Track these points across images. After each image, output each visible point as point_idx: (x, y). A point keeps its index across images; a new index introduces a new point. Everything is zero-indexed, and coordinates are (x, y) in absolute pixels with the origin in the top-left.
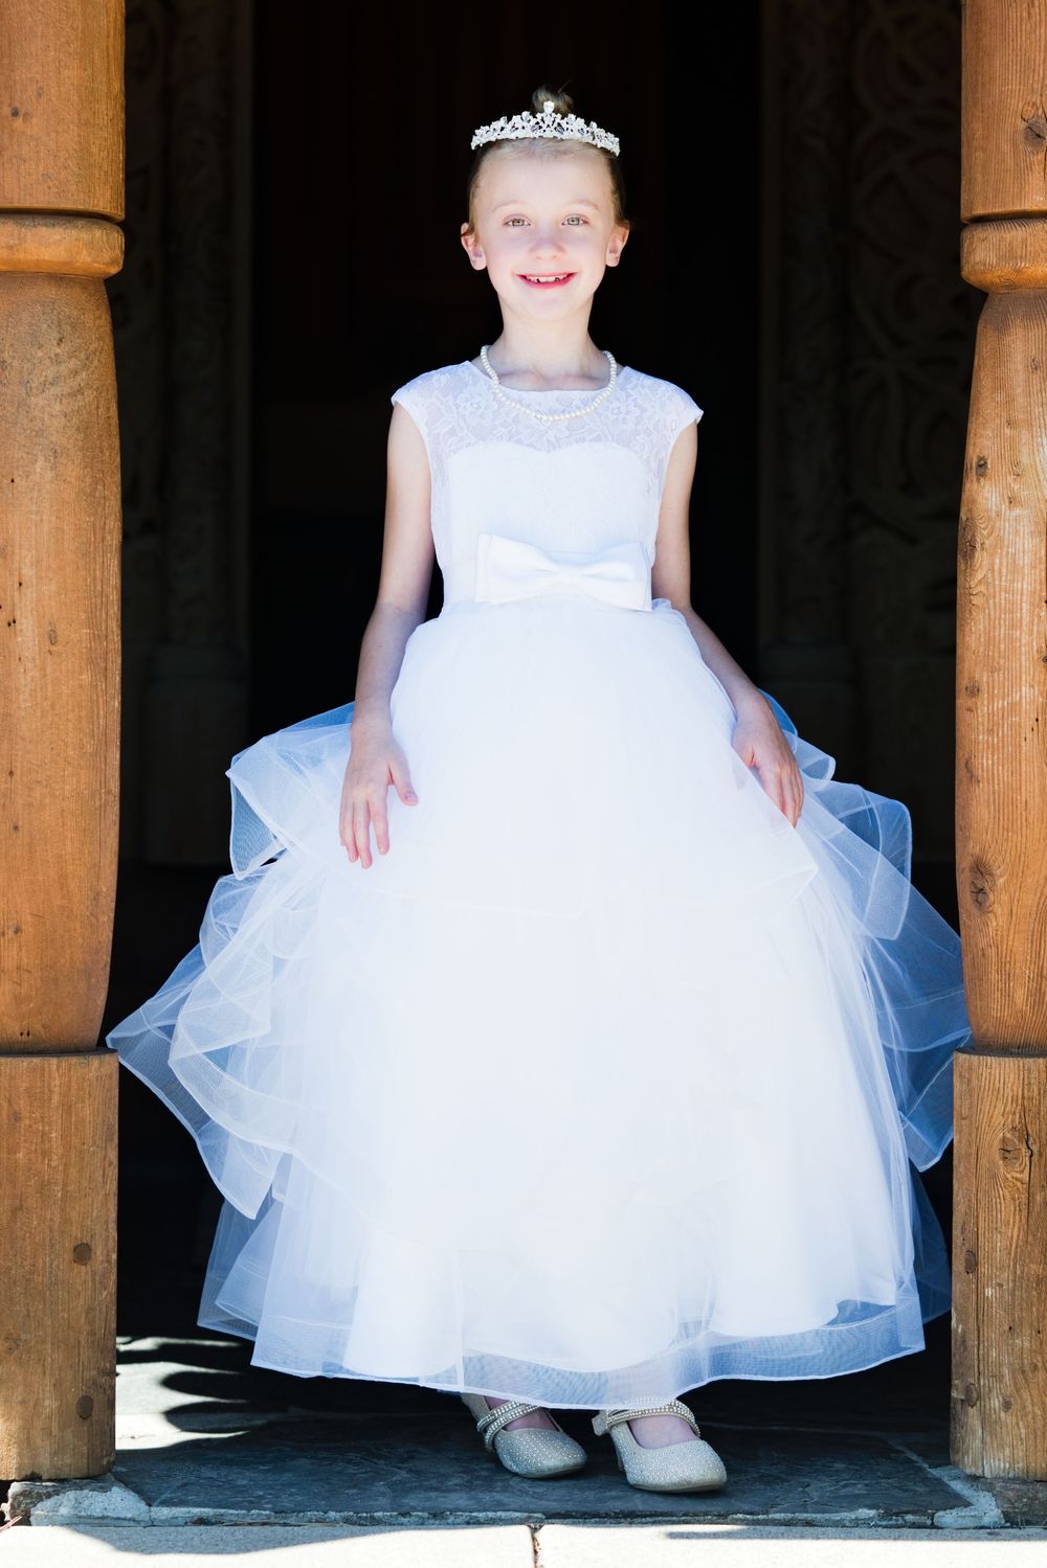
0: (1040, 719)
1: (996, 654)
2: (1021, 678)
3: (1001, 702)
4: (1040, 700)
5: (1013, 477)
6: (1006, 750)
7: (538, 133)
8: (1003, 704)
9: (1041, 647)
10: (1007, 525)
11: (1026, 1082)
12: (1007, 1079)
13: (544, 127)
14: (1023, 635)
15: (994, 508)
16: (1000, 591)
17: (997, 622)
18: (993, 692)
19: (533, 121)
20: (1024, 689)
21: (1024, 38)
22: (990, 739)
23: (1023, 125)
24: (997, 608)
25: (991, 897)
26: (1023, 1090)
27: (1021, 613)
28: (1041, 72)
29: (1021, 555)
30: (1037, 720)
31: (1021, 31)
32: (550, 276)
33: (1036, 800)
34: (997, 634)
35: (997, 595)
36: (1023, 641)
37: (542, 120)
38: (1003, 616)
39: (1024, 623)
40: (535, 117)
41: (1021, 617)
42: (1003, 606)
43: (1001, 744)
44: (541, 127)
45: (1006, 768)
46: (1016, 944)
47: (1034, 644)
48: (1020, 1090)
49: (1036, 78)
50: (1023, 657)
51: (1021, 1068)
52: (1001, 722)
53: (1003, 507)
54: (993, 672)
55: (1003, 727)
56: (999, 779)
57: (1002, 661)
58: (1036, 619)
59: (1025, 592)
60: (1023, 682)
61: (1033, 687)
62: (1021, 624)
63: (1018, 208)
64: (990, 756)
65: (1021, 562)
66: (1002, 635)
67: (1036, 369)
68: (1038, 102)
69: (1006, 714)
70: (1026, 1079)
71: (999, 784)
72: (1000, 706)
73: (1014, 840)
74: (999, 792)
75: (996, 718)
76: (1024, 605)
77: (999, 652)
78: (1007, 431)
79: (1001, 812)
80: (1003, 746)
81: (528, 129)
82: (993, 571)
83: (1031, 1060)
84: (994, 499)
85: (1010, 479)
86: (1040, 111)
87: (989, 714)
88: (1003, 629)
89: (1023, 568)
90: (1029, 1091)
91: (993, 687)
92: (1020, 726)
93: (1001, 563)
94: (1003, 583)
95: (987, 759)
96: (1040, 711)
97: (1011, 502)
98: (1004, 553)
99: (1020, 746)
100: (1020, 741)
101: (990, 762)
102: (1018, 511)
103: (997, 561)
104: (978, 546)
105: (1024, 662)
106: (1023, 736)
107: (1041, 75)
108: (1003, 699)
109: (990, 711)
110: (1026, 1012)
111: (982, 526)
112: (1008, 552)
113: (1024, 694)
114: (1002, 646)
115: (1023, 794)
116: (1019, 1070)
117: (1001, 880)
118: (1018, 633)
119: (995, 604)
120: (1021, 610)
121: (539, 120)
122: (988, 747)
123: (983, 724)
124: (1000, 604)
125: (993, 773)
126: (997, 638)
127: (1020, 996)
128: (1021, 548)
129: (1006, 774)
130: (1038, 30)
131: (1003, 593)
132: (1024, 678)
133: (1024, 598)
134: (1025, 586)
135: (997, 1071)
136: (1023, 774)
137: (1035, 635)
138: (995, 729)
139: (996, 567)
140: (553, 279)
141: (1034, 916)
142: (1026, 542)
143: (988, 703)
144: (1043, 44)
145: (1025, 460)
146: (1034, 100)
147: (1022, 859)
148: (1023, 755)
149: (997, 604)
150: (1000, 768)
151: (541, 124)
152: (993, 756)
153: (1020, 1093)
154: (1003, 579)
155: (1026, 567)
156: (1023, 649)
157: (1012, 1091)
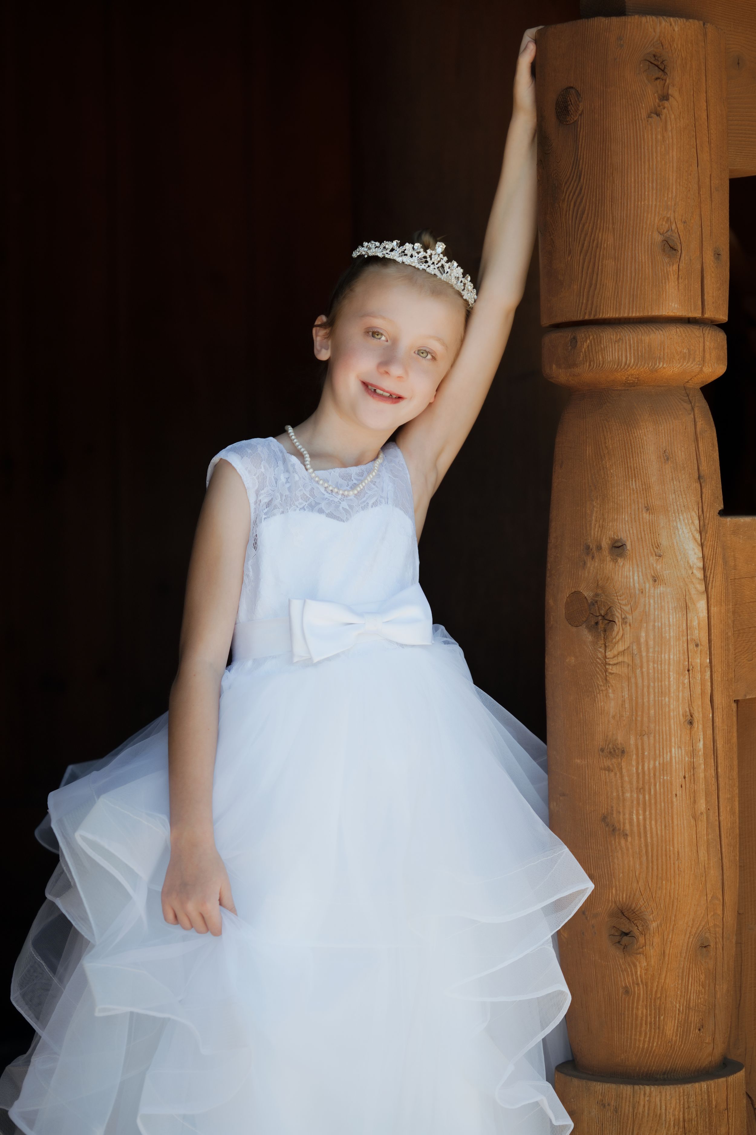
0: (687, 776)
1: (645, 719)
2: (670, 740)
3: (652, 762)
4: (687, 759)
5: (655, 558)
6: (659, 806)
7: (423, 266)
8: (655, 764)
9: (686, 712)
10: (652, 601)
11: (686, 1106)
12: (669, 1106)
13: (430, 262)
14: (672, 701)
15: (637, 585)
16: (648, 661)
17: (645, 690)
18: (643, 753)
19: (422, 254)
20: (673, 750)
21: (659, 159)
22: (641, 797)
23: (658, 238)
24: (645, 677)
25: (642, 940)
26: (684, 1114)
27: (669, 681)
28: (674, 190)
29: (667, 628)
30: (685, 777)
31: (656, 152)
32: (387, 392)
33: (686, 850)
34: (646, 700)
35: (645, 665)
36: (672, 706)
37: (430, 256)
38: (652, 684)
39: (672, 690)
40: (425, 251)
41: (669, 685)
42: (651, 675)
43: (653, 801)
44: (426, 262)
45: (659, 823)
46: (667, 981)
47: (680, 709)
48: (681, 1113)
49: (670, 196)
50: (672, 721)
51: (682, 1094)
52: (652, 780)
53: (647, 586)
54: (642, 735)
55: (655, 785)
56: (651, 833)
57: (652, 726)
58: (681, 686)
59: (672, 662)
60: (673, 744)
61: (681, 748)
62: (669, 691)
63: (656, 313)
64: (641, 812)
65: (667, 635)
66: (652, 702)
67: (668, 459)
68: (672, 216)
69: (657, 774)
70: (686, 1103)
71: (652, 837)
72: (651, 766)
73: (668, 888)
74: (652, 845)
75: (647, 777)
76: (671, 673)
77: (649, 717)
78: (646, 516)
79: (655, 863)
80: (656, 803)
81: (415, 259)
82: (639, 644)
83: (689, 1086)
84: (636, 578)
85: (652, 559)
86: (674, 227)
87: (638, 774)
88: (652, 696)
89: (670, 640)
90: (688, 1115)
91: (643, 749)
92: (671, 784)
93: (647, 636)
94: (651, 655)
95: (638, 814)
96: (687, 769)
97: (655, 581)
98: (651, 627)
99: (672, 802)
100: (672, 797)
101: (641, 817)
102: (661, 589)
103: (643, 634)
104: (618, 620)
105: (673, 726)
106: (674, 793)
107: (674, 194)
108: (655, 760)
109: (640, 770)
110: (676, 1042)
111: (624, 602)
112: (654, 626)
113: (673, 755)
114: (652, 712)
115: (676, 846)
116: (680, 1097)
117: (654, 925)
118: (667, 699)
119: (642, 673)
120: (669, 678)
121: (428, 255)
122: (638, 803)
123: (631, 782)
124: (648, 673)
125: (645, 828)
126: (646, 704)
127: (670, 1028)
128: (667, 622)
129: (659, 828)
130: (671, 151)
131: (651, 664)
132: (673, 740)
133: (672, 667)
134: (672, 657)
135: (658, 1099)
136: (675, 828)
137: (681, 701)
138: (647, 787)
139: (643, 640)
140: (388, 395)
141: (684, 955)
142: (671, 616)
143: (638, 763)
144: (675, 165)
145: (664, 542)
146: (669, 216)
147: (675, 904)
148: (675, 810)
149: (645, 674)
150: (653, 822)
151: (428, 259)
152: (644, 811)
153: (681, 1116)
154: (651, 650)
155: (672, 640)
156: (672, 714)
157: (674, 1115)
